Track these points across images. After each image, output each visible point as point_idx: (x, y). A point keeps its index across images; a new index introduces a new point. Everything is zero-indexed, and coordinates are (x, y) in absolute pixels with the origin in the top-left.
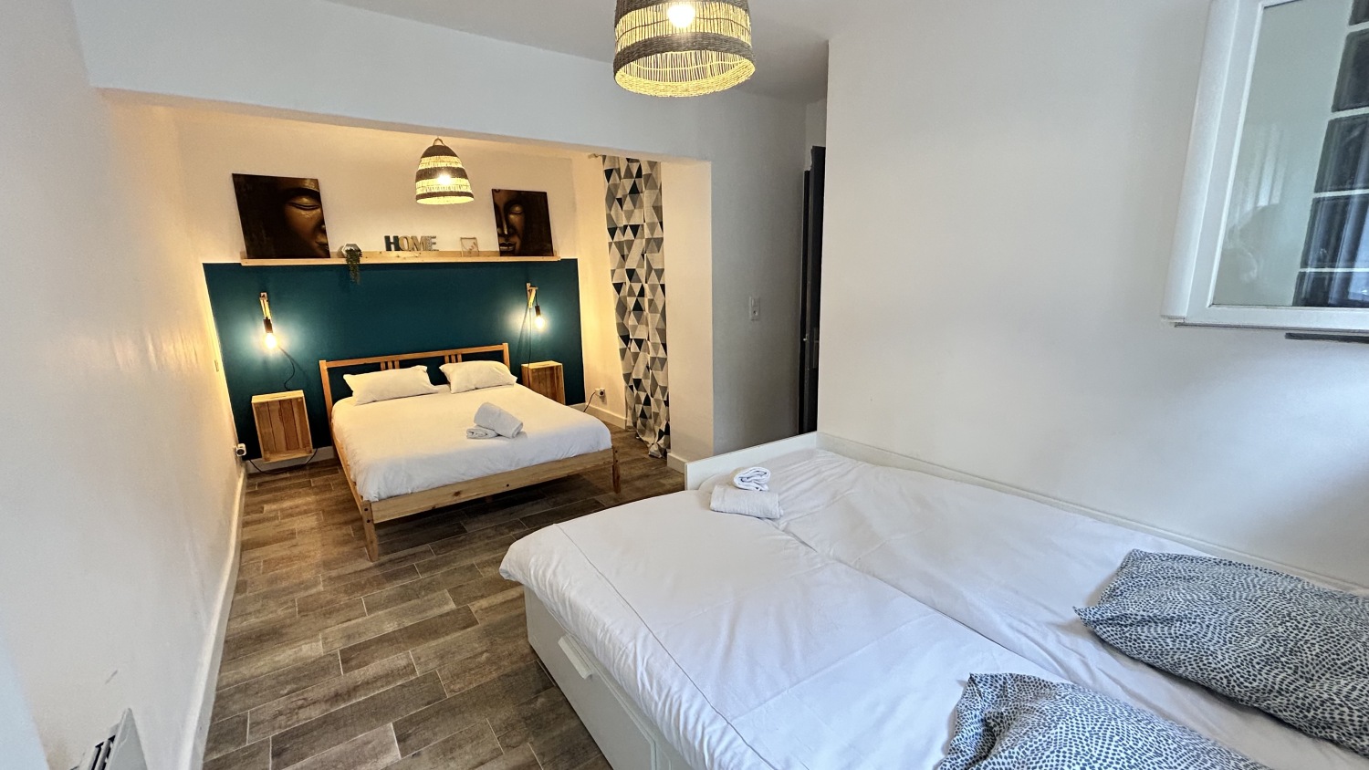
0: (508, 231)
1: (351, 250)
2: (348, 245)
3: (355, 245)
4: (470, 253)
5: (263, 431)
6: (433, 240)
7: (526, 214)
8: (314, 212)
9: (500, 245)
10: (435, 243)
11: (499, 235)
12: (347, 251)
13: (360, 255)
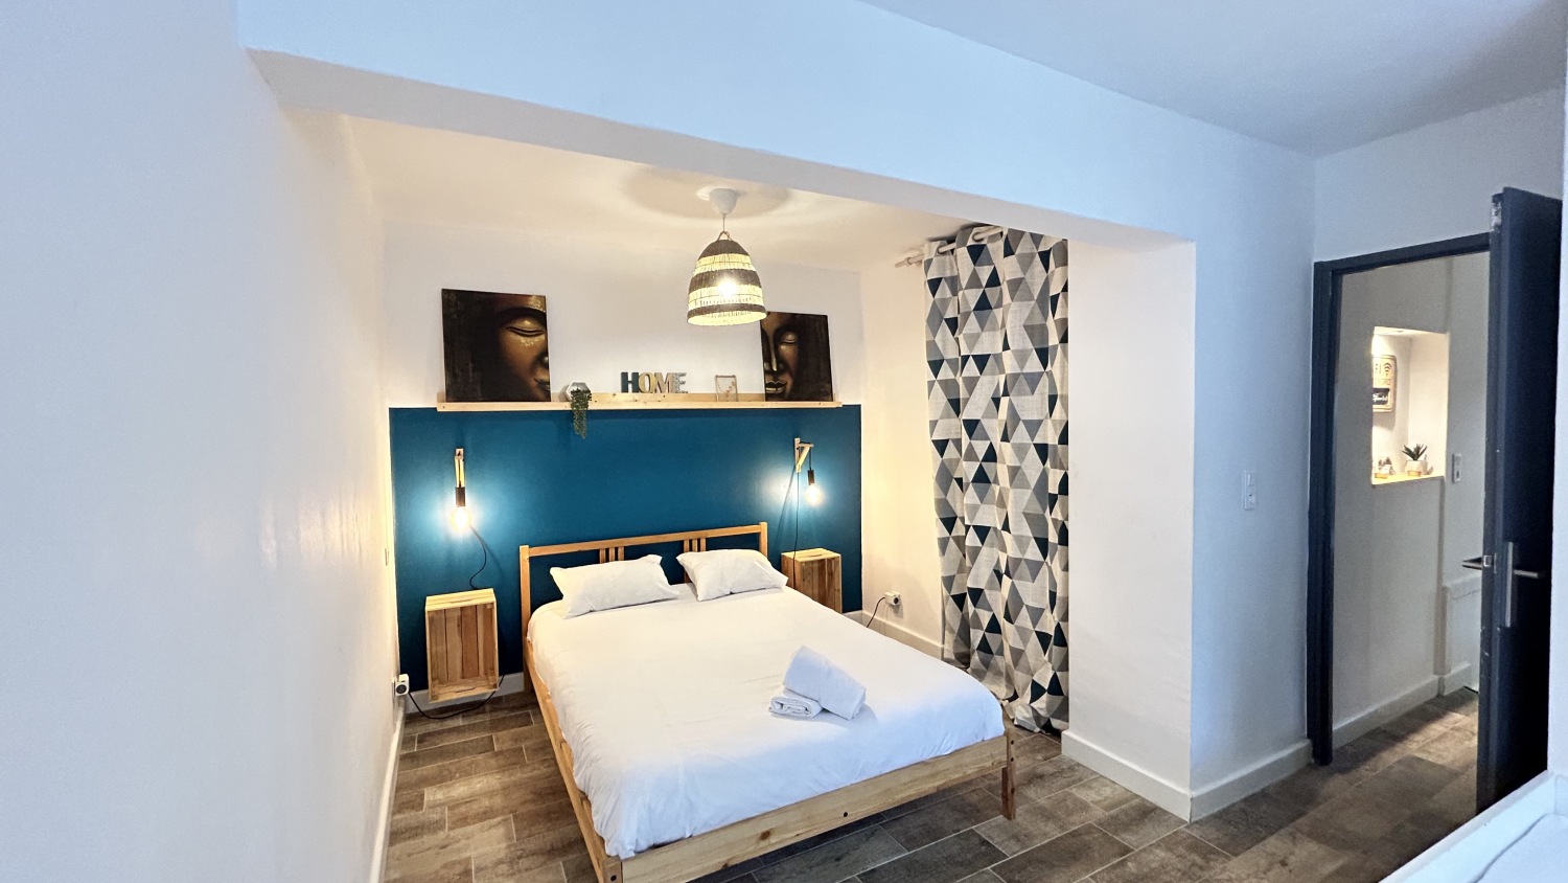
0: (777, 368)
1: (578, 391)
2: (574, 384)
3: (583, 384)
4: (726, 397)
5: (434, 650)
6: (682, 379)
7: (801, 344)
8: (537, 339)
9: (767, 385)
10: (683, 383)
11: (766, 372)
12: (572, 392)
13: (590, 398)
